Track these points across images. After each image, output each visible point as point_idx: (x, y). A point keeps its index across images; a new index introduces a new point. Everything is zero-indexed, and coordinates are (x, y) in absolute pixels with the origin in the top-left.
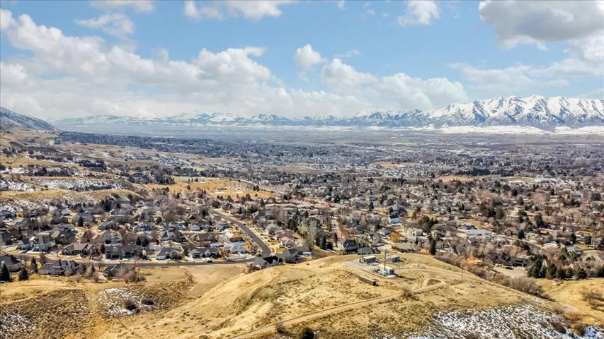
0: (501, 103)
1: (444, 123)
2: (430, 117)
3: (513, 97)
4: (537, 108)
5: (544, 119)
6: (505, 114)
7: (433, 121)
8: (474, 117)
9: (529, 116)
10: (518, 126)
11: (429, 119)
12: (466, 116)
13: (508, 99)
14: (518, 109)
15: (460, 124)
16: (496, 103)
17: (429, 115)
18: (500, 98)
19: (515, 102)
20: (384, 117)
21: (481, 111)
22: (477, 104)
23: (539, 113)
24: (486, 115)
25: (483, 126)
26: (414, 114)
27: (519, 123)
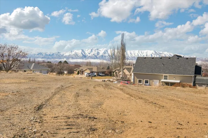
0: (92, 50)
1: (70, 58)
2: (64, 55)
3: (96, 48)
4: (104, 53)
5: (107, 57)
6: (94, 55)
7: (65, 57)
8: (82, 56)
9: (102, 56)
10: (98, 60)
11: (64, 56)
12: (79, 55)
13: (94, 49)
14: (98, 53)
15: (77, 58)
16: (90, 50)
17: (64, 54)
18: (91, 49)
19: (97, 50)
20: (44, 55)
21: (84, 53)
22: (83, 51)
23: (106, 55)
24: (86, 55)
25: (86, 59)
26: (57, 54)
27: (99, 58)
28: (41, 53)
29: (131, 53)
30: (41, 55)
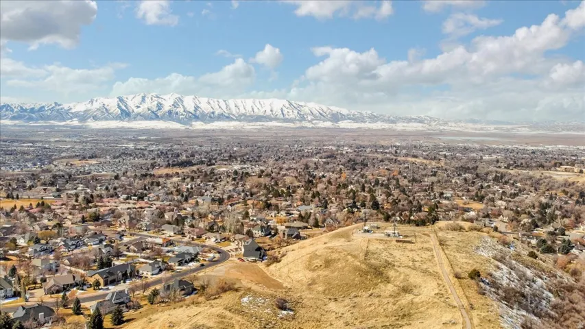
0: (143, 99)
1: (90, 117)
2: (73, 111)
3: (154, 94)
4: (175, 105)
5: (182, 115)
6: (149, 110)
7: (76, 115)
8: (119, 112)
9: (170, 112)
10: (161, 121)
11: (72, 113)
12: (111, 111)
13: (150, 96)
14: (160, 106)
15: (106, 119)
16: (139, 99)
17: (70, 109)
18: (142, 95)
19: (156, 99)
21: (125, 106)
22: (121, 100)
23: (178, 110)
24: (131, 111)
25: (129, 121)
26: (52, 108)
27: (162, 118)
28: (8, 106)
29: (236, 106)
30: (7, 110)
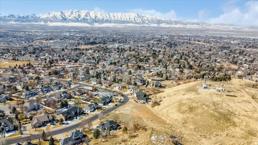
0: (72, 12)
1: (48, 21)
2: (41, 18)
3: (77, 10)
4: (86, 15)
5: (89, 20)
6: (75, 17)
7: (43, 20)
8: (62, 18)
9: (84, 19)
10: (80, 23)
11: (41, 19)
12: (58, 18)
13: (75, 11)
14: (79, 16)
15: (56, 21)
16: (70, 13)
17: (40, 17)
18: (71, 10)
19: (78, 12)
20: (16, 17)
21: (64, 16)
22: (62, 13)
23: (87, 18)
24: (67, 18)
25: (66, 22)
26: (32, 16)
27: (81, 21)
28: (13, 15)
29: (114, 16)
30: (12, 17)
